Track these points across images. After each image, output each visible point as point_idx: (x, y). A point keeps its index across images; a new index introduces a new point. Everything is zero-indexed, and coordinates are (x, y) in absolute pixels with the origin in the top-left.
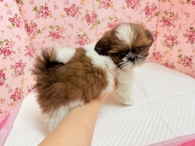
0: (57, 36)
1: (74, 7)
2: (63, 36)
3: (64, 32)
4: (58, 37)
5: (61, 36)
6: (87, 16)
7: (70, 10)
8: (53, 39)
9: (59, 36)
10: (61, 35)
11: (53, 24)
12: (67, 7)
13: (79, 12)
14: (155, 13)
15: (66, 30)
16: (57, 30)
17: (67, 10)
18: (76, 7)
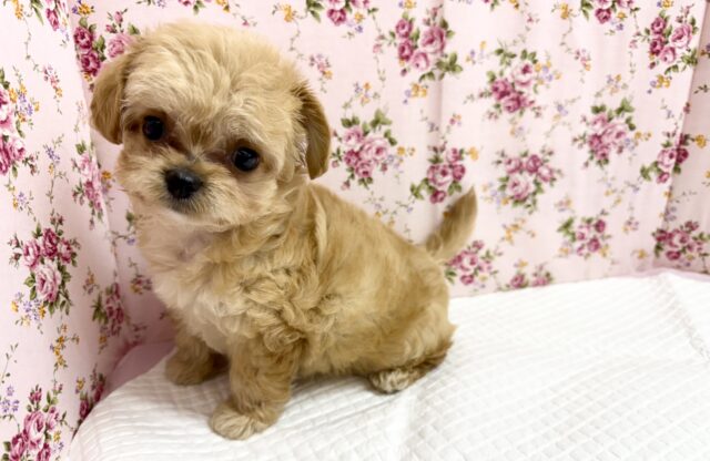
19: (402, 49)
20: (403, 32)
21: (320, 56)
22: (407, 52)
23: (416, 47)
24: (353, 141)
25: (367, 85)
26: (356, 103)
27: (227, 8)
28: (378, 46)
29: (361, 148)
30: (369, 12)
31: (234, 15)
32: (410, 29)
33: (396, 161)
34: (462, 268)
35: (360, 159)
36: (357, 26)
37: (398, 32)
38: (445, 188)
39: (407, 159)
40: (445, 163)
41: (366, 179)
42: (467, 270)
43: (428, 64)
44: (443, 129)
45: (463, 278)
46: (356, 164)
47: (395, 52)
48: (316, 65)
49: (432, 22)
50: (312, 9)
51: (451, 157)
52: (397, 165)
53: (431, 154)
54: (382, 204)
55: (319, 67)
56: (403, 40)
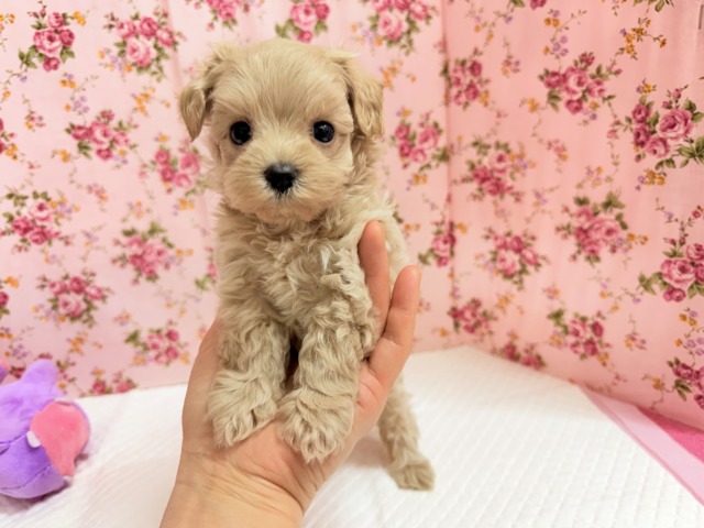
0: (37, 233)
1: (106, 124)
2: (63, 234)
3: (69, 219)
4: (44, 236)
5: (57, 234)
6: (163, 156)
7: (89, 132)
8: (20, 244)
9: (49, 232)
10: (56, 229)
11: (23, 187)
12: (78, 121)
13: (126, 141)
14: (438, 149)
15: (77, 210)
16: (41, 208)
17: (82, 135)
18: (114, 123)
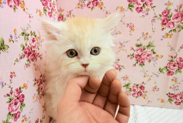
19: (164, 21)
20: (165, 14)
21: (131, 24)
22: (165, 22)
23: (170, 20)
24: (139, 52)
25: (147, 33)
26: (142, 39)
27: (101, 8)
28: (153, 20)
29: (142, 54)
30: (152, 7)
31: (104, 10)
32: (168, 13)
33: (155, 59)
34: (176, 99)
35: (141, 57)
36: (146, 13)
37: (163, 14)
38: (174, 71)
39: (159, 59)
40: (175, 62)
41: (142, 64)
42: (178, 100)
43: (174, 27)
44: (177, 50)
45: (176, 102)
46: (139, 59)
47: (160, 22)
48: (129, 26)
49: (179, 10)
50: (130, 7)
51: (178, 60)
52: (155, 61)
53: (170, 59)
54: (147, 73)
55: (130, 27)
56: (165, 18)
